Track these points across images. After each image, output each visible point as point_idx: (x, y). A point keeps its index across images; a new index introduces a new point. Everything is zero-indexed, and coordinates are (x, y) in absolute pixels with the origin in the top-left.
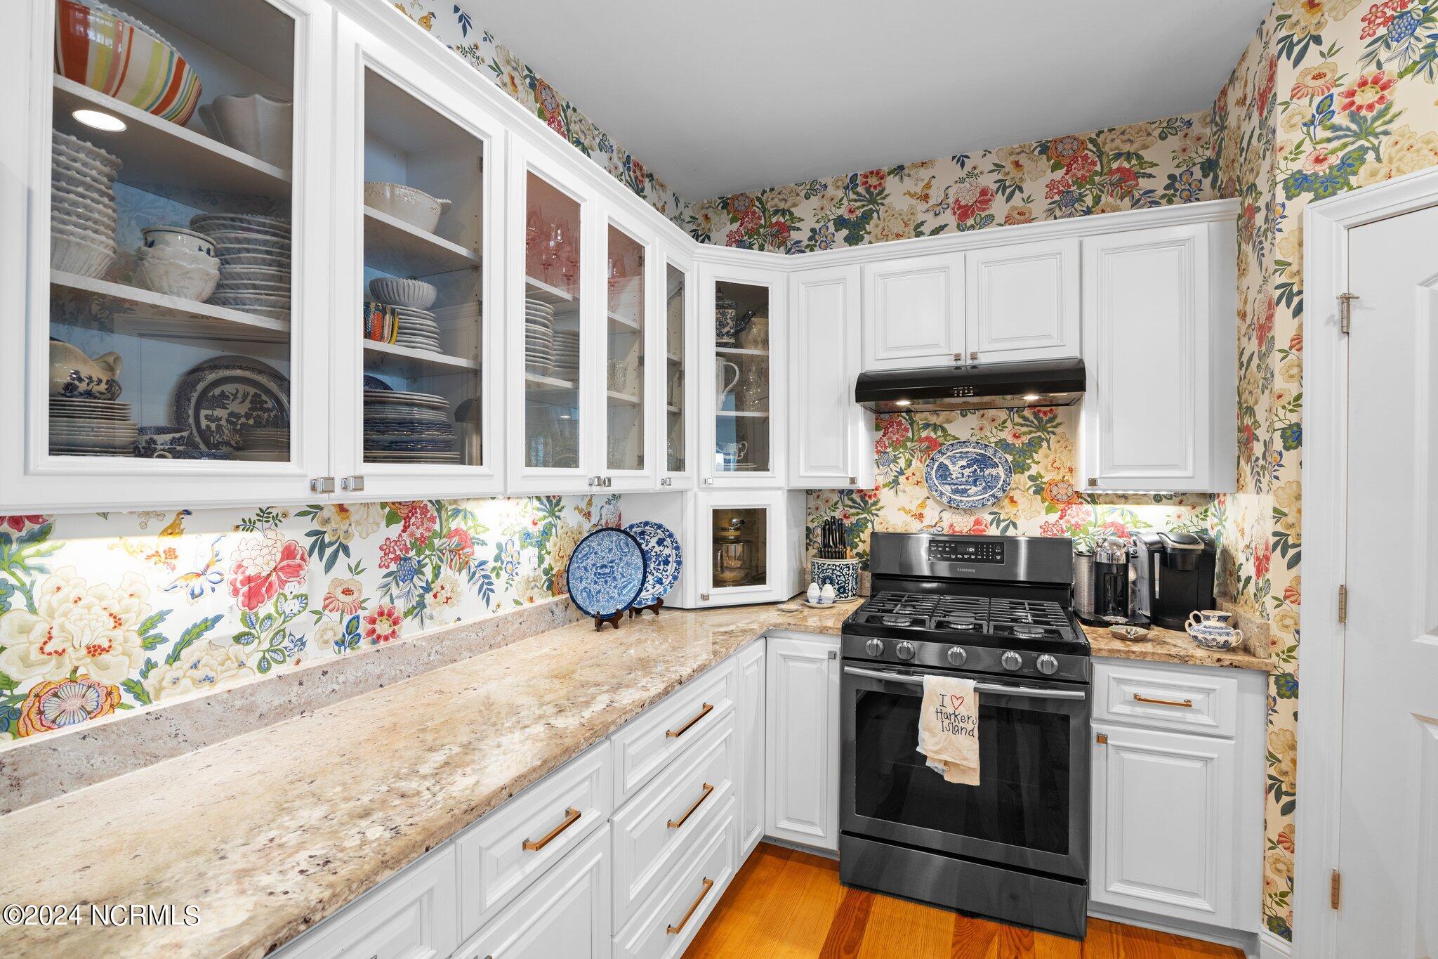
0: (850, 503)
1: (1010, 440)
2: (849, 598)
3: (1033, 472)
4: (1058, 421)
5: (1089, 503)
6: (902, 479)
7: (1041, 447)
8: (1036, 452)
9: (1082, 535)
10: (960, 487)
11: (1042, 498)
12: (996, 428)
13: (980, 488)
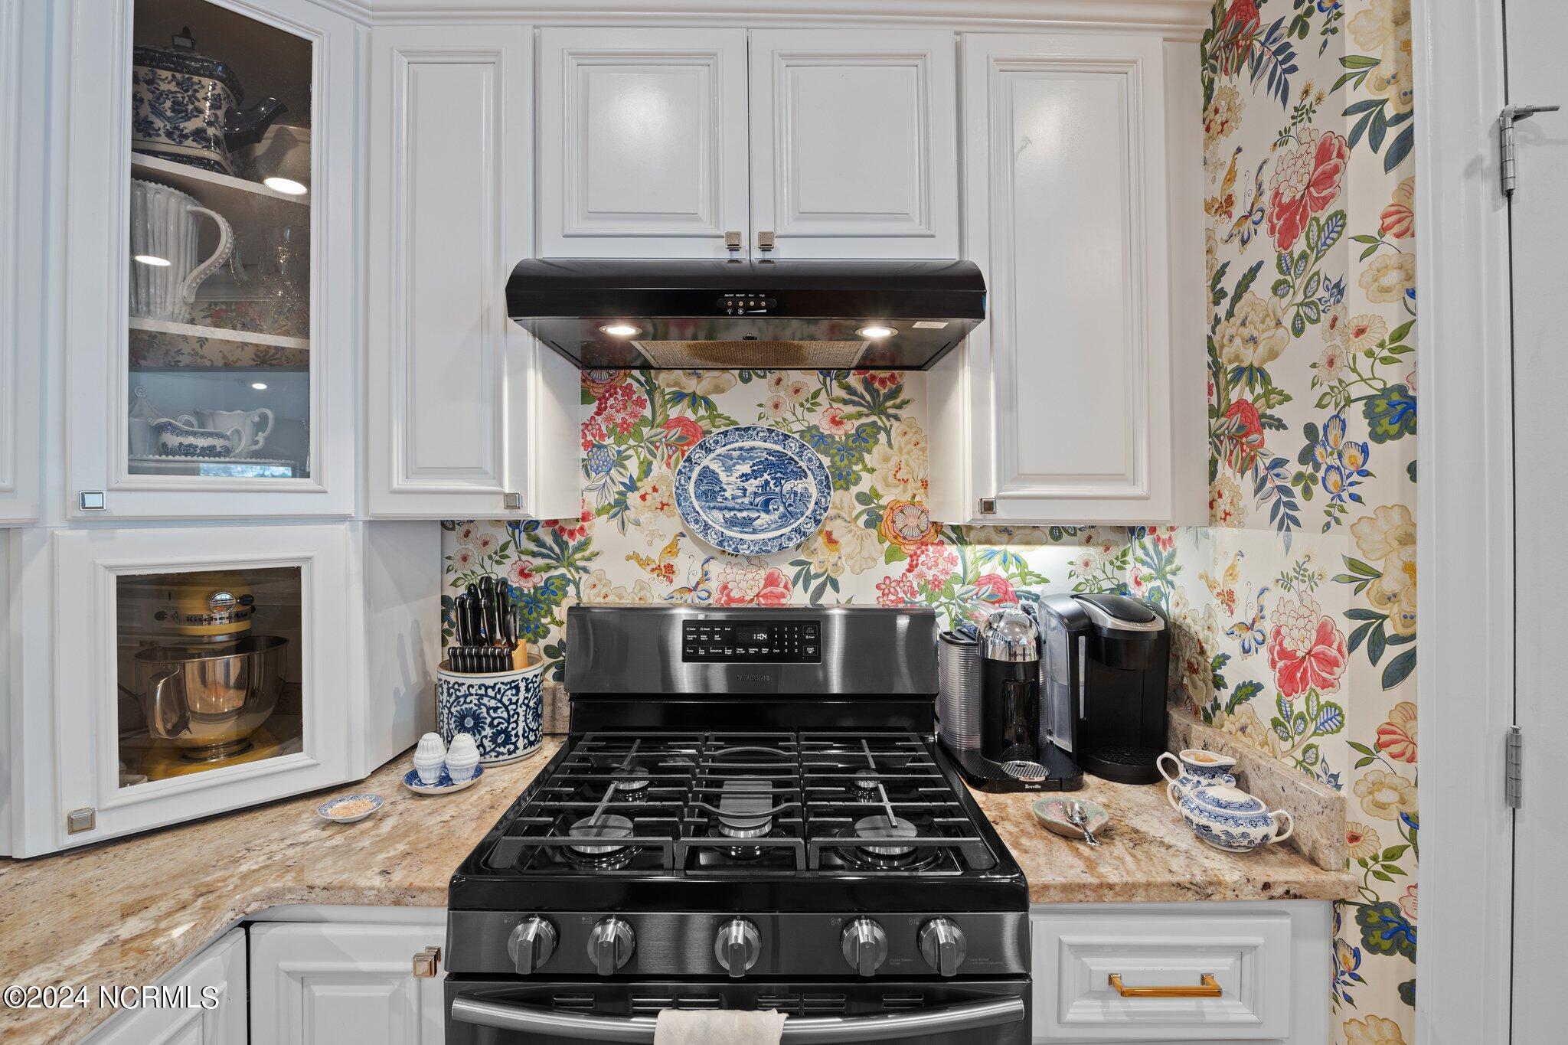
0: (532, 547)
1: (826, 428)
2: (519, 752)
3: (864, 487)
4: (903, 396)
5: (953, 542)
6: (633, 498)
7: (876, 442)
8: (869, 452)
9: (943, 599)
10: (739, 515)
11: (880, 533)
12: (802, 405)
13: (775, 516)
